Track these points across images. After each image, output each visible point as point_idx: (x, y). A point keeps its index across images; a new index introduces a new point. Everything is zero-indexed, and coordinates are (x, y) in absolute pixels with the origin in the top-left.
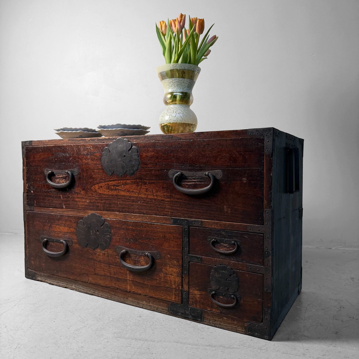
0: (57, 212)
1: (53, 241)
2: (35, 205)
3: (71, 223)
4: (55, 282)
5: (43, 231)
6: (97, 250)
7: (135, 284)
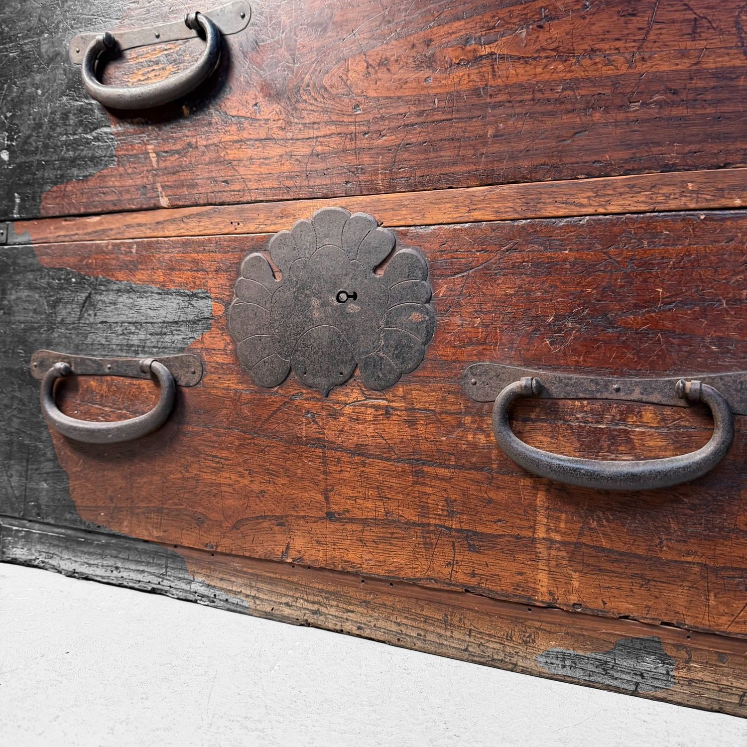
0: (123, 233)
1: (98, 374)
2: (15, 216)
3: (200, 274)
4: (97, 566)
5: (51, 329)
6: (347, 395)
7: (588, 565)
